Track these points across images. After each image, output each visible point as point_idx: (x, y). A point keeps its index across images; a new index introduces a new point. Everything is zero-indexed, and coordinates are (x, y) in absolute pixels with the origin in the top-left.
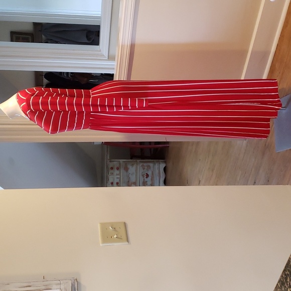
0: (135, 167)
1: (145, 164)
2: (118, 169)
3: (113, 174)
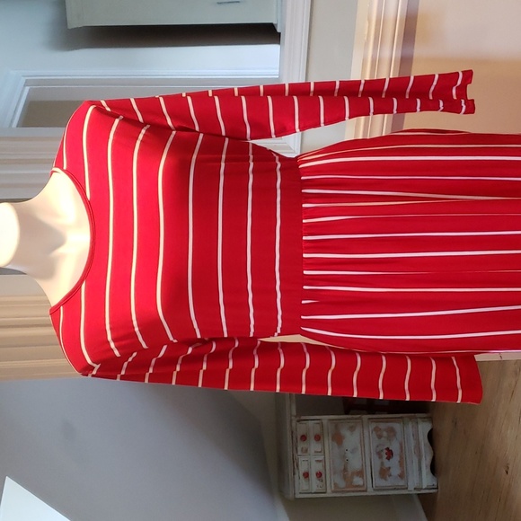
0: (357, 432)
1: (382, 426)
2: (318, 438)
3: (306, 451)
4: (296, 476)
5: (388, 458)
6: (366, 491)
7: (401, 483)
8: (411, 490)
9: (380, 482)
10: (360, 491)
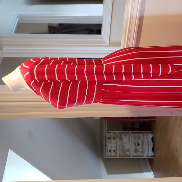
0: (128, 137)
1: (136, 135)
3: (110, 143)
4: (107, 151)
5: (138, 146)
6: (130, 157)
7: (142, 154)
8: (145, 157)
9: (135, 154)
10: (128, 157)
